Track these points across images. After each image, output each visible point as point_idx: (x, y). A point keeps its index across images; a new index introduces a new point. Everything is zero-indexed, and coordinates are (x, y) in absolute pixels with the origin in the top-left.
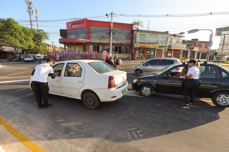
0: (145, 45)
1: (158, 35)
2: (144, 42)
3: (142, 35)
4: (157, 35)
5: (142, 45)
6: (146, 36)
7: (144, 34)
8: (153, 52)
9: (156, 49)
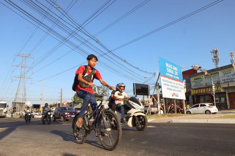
0: (200, 91)
1: (218, 73)
2: (199, 87)
3: (197, 79)
4: (216, 73)
5: (197, 91)
6: (201, 79)
7: (198, 77)
8: (224, 98)
9: (227, 92)
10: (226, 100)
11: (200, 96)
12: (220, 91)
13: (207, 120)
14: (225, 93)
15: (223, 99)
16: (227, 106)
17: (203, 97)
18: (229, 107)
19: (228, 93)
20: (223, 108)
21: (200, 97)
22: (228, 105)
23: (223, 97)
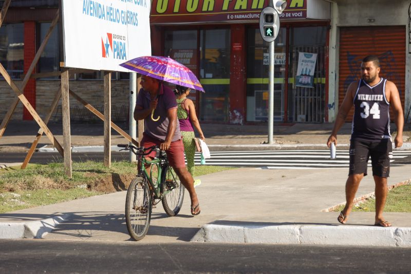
8: (314, 57)
9: (335, 23)
10: (322, 68)
11: (175, 33)
12: (305, 13)
13: (396, 233)
14: (325, 25)
15: (306, 64)
16: (324, 105)
17: (193, 44)
18: (332, 114)
19: (341, 29)
20: (301, 117)
21: (170, 38)
22: (331, 101)
23: (308, 50)
